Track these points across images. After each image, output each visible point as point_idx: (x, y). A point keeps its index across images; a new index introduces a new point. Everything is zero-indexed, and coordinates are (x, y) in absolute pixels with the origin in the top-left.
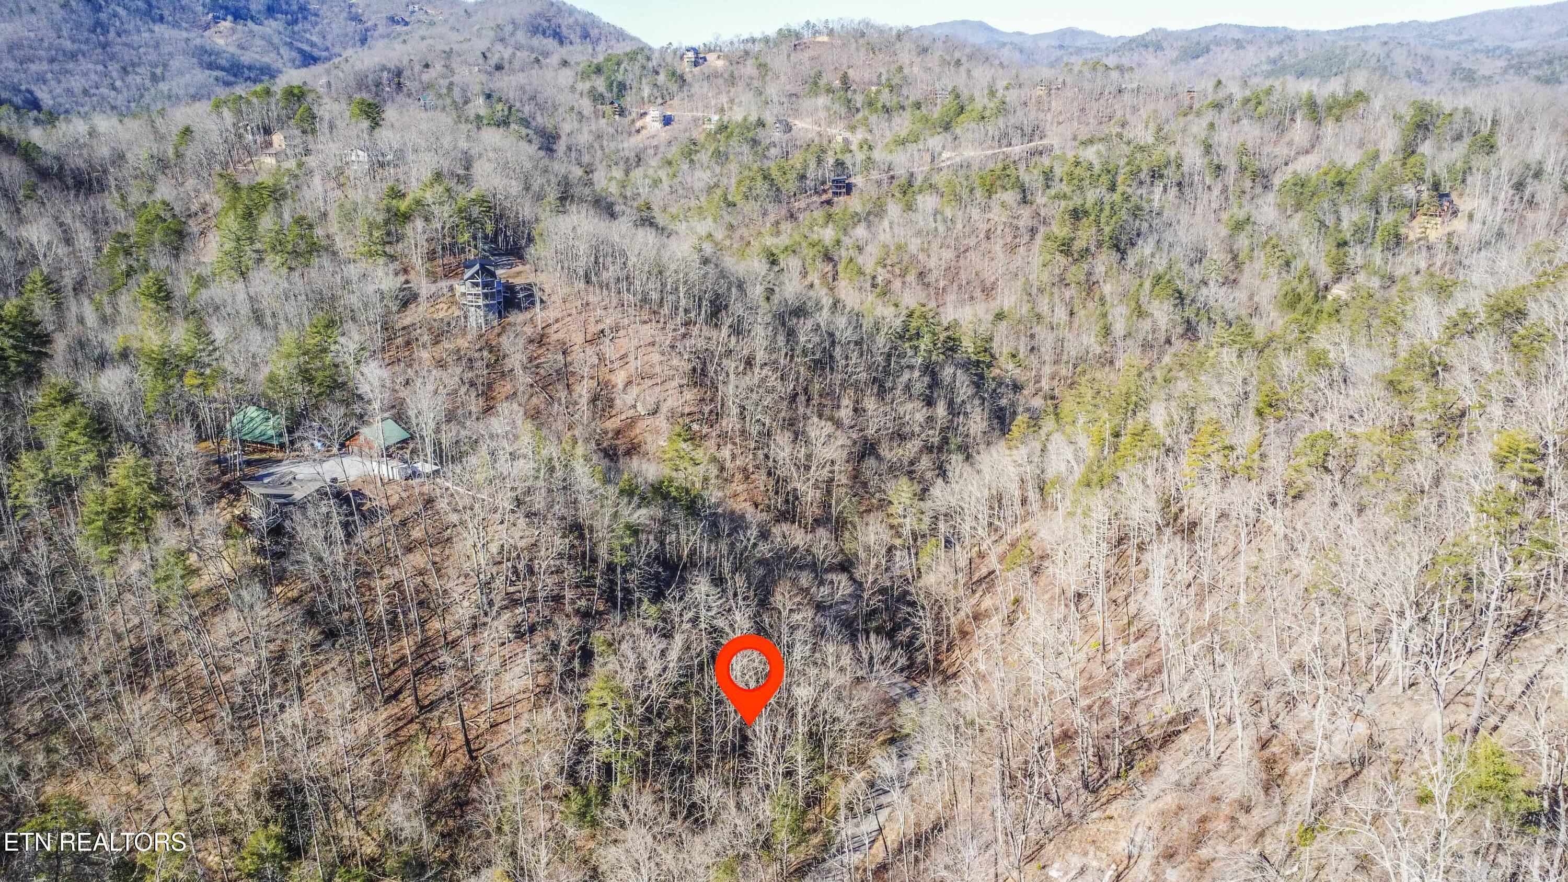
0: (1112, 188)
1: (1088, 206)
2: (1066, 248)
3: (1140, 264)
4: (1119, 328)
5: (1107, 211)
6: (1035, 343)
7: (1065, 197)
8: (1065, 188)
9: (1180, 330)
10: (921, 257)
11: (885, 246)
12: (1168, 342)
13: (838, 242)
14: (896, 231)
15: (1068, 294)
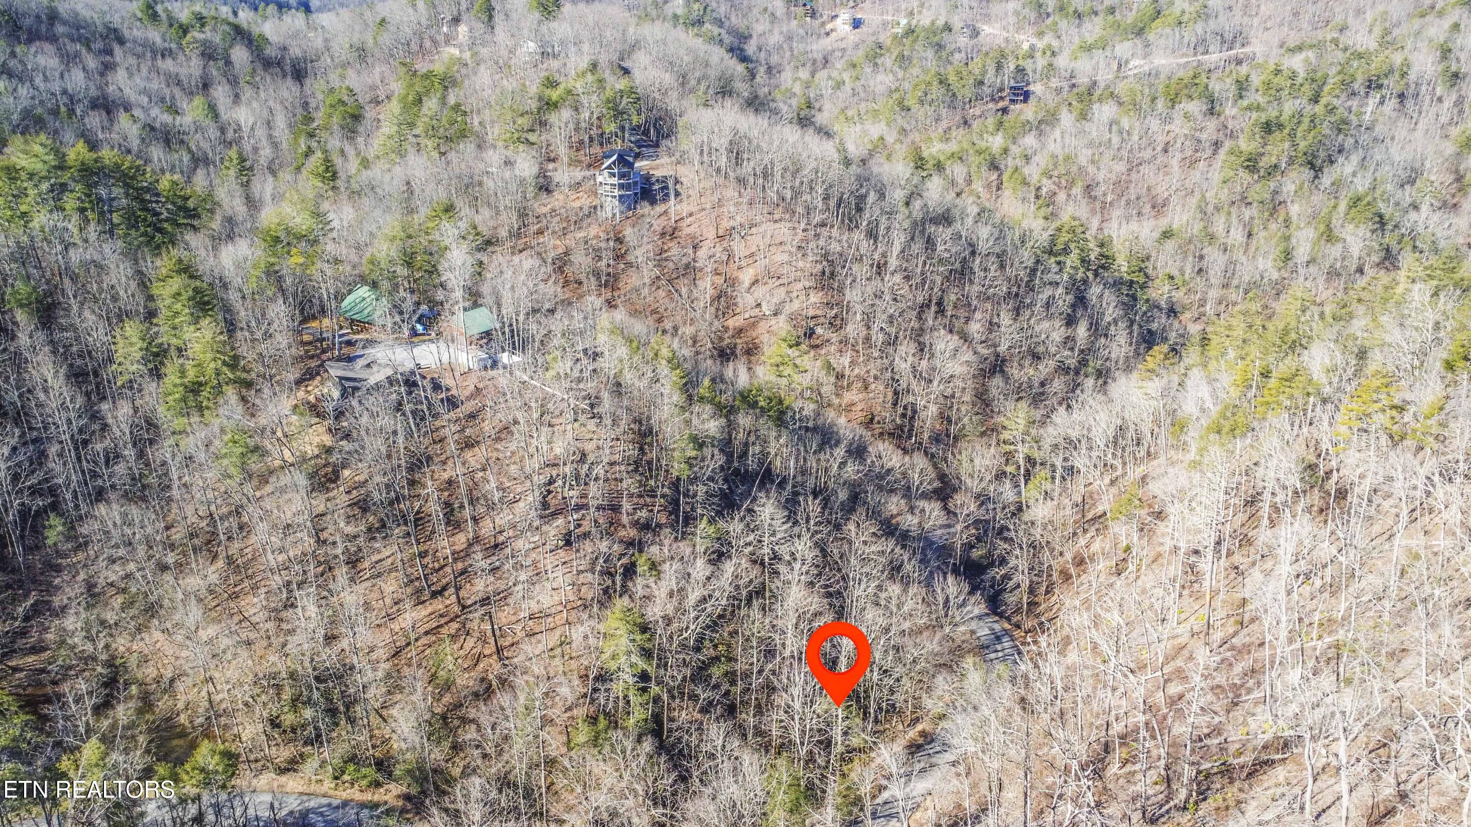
0: (1315, 100)
1: (1285, 117)
2: (1251, 164)
3: (1337, 184)
4: (1302, 253)
5: (1305, 125)
6: (1204, 264)
7: (1258, 108)
8: (1261, 99)
9: (1375, 258)
10: (1091, 169)
11: (1054, 157)
12: (1360, 271)
13: (1006, 151)
14: (1067, 141)
15: (1247, 213)
